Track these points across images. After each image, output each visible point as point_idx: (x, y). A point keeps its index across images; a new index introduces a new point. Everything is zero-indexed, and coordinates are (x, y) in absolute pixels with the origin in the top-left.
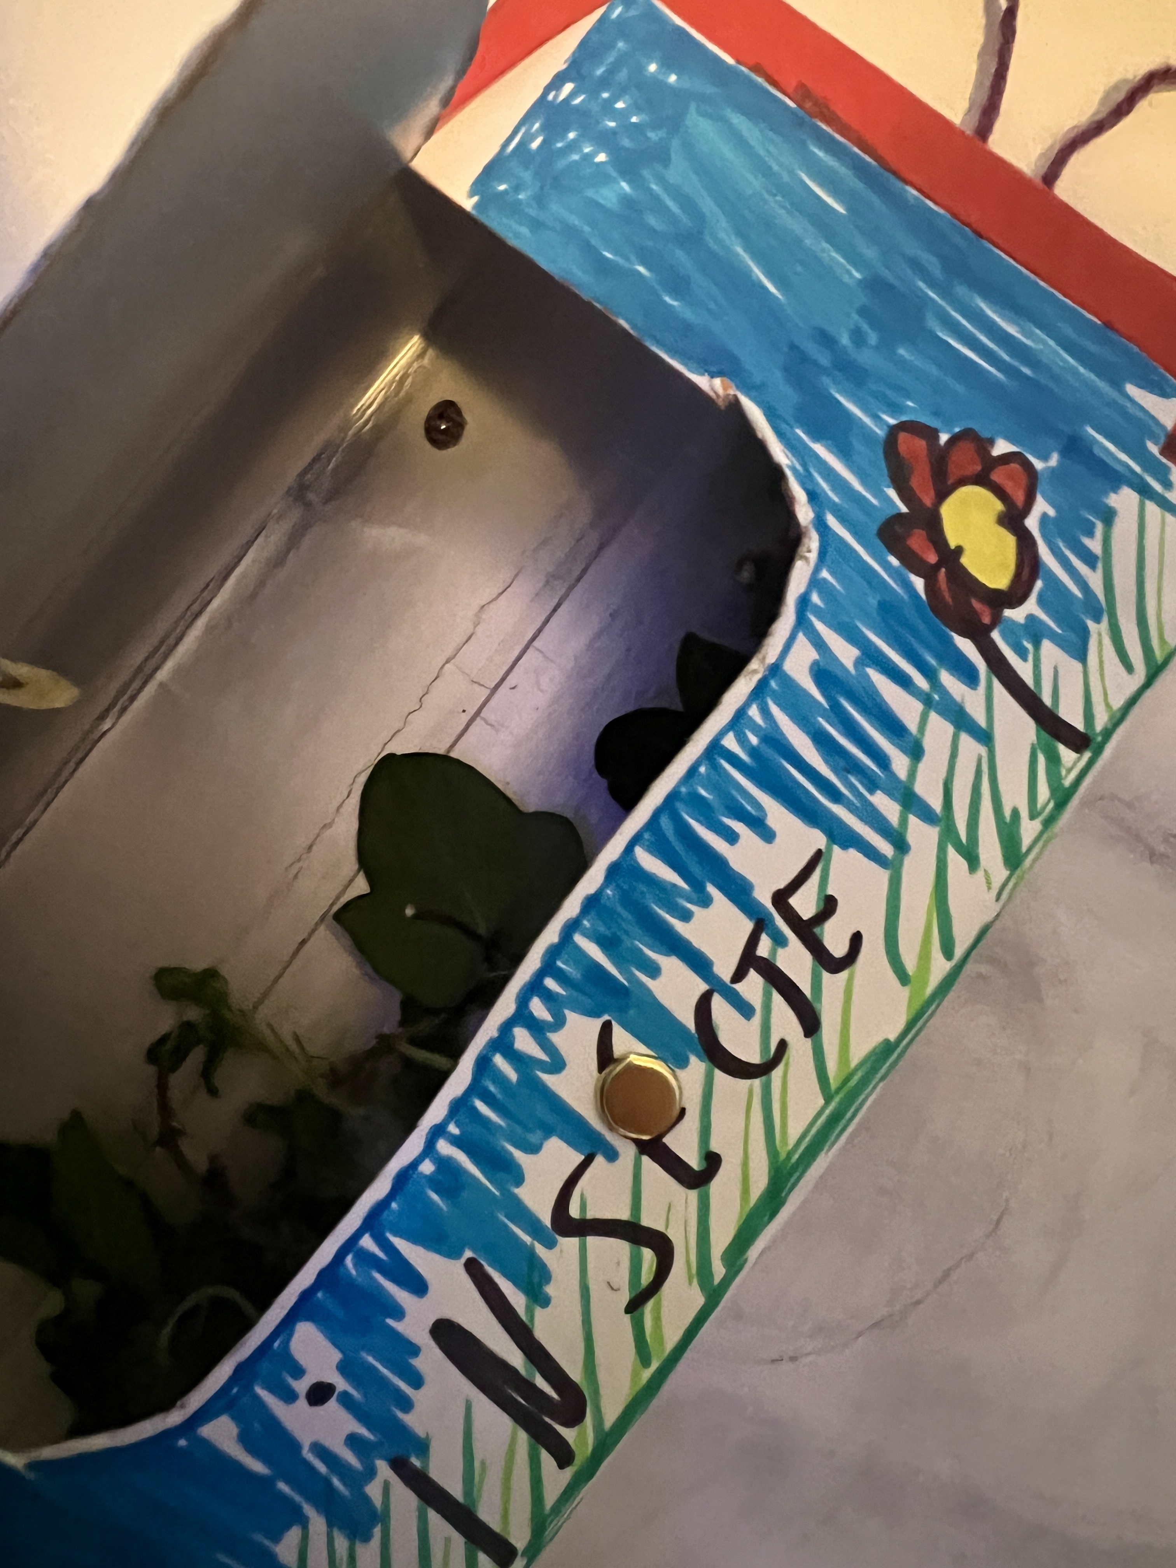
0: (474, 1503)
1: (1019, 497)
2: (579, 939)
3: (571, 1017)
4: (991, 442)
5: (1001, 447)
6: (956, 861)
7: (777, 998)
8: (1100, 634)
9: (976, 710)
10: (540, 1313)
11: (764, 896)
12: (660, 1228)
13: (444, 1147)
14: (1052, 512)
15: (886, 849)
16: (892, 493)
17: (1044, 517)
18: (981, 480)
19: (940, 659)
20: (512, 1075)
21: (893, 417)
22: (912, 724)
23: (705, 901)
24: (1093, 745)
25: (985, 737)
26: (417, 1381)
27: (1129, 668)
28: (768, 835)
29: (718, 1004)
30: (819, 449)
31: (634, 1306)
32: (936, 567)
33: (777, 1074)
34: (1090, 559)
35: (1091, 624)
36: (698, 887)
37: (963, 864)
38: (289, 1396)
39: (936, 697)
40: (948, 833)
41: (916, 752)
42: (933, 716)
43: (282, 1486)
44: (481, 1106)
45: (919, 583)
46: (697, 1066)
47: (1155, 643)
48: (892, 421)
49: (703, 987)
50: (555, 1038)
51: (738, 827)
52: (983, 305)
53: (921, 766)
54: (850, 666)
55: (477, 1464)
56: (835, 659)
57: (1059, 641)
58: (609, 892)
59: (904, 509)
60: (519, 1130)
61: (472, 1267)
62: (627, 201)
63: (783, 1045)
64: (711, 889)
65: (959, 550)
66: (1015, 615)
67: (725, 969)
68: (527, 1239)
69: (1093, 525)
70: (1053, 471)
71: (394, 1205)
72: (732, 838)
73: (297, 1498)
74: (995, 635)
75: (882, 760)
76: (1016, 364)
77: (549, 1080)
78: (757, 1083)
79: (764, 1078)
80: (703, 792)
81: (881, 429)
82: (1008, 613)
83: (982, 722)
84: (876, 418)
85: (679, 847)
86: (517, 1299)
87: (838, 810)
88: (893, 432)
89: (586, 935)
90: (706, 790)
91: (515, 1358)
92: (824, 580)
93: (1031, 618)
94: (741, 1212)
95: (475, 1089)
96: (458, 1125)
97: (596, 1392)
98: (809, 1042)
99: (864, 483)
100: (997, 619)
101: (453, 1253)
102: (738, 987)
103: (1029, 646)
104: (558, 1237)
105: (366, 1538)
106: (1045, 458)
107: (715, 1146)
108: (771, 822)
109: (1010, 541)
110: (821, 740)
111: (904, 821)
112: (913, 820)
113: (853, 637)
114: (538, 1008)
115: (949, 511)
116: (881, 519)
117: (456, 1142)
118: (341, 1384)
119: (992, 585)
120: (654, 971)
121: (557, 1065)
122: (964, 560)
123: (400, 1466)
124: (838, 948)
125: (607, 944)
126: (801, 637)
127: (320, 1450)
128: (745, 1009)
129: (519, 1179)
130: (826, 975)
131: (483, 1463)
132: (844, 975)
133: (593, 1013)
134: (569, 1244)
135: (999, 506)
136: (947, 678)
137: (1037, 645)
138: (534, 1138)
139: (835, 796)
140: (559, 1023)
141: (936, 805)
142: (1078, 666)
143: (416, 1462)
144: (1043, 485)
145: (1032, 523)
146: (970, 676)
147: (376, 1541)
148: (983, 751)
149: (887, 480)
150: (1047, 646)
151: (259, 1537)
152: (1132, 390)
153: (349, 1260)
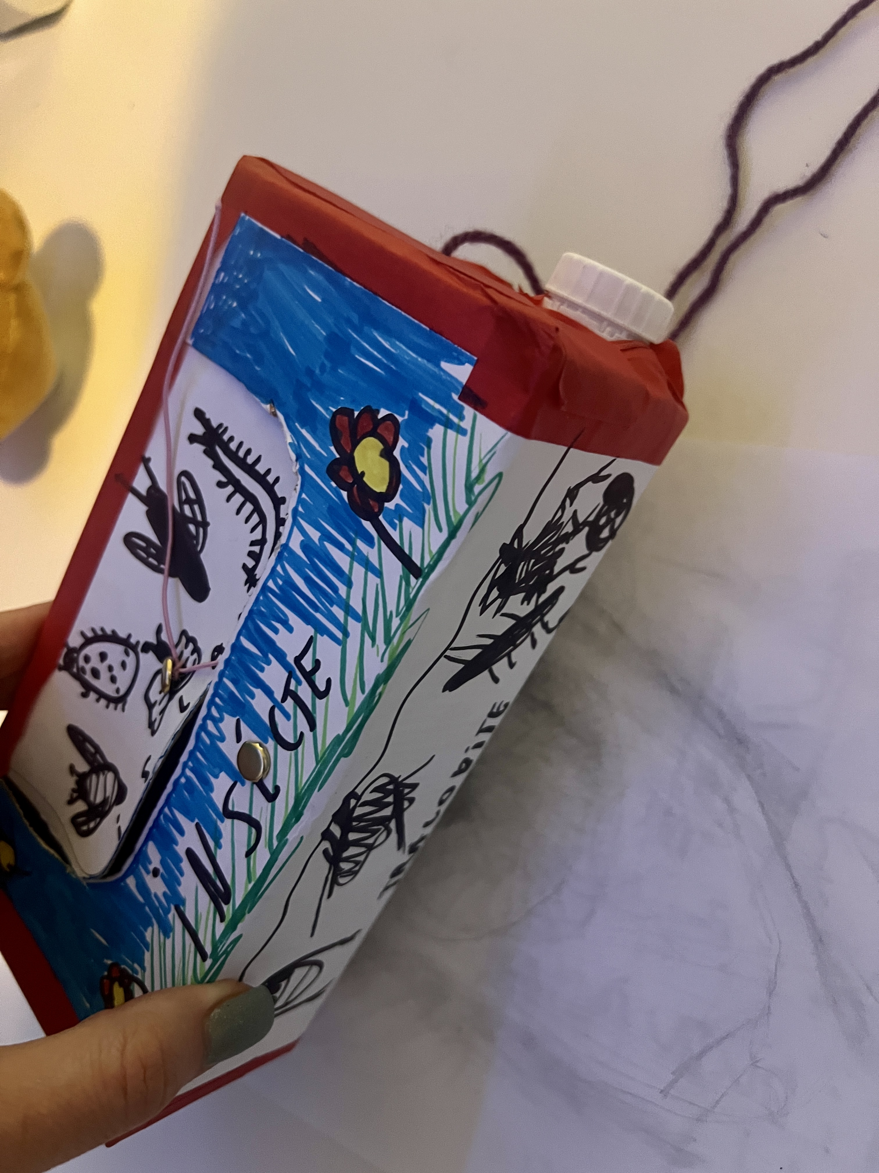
0: (198, 930)
1: (390, 439)
2: (225, 680)
3: (226, 716)
4: (378, 411)
5: (383, 413)
6: (368, 640)
7: (299, 711)
8: (429, 511)
9: (374, 560)
10: (219, 851)
11: (291, 659)
12: (258, 819)
13: (188, 773)
14: (406, 445)
15: (339, 635)
16: (332, 448)
17: (403, 447)
18: (373, 433)
19: (356, 534)
20: (208, 741)
21: (334, 407)
22: (346, 569)
23: (269, 663)
24: (424, 575)
25: (379, 574)
26: (182, 874)
27: (440, 529)
28: (290, 629)
29: (277, 711)
30: (304, 432)
31: (248, 854)
32: (352, 484)
33: (300, 749)
34: (423, 468)
35: (426, 505)
36: (265, 656)
37: (370, 641)
38: (148, 872)
39: (356, 554)
40: (365, 626)
41: (349, 584)
42: (355, 564)
43: (147, 909)
44: (199, 755)
45: (345, 494)
46: (271, 743)
47: (452, 513)
48: (334, 410)
49: (271, 704)
50: (221, 725)
51: (278, 625)
52: (376, 334)
53: (352, 591)
54: (317, 542)
55: (199, 914)
56: (311, 539)
57: (411, 518)
58: (233, 658)
59: (338, 456)
60: (211, 767)
61: (197, 826)
62: (244, 323)
63: (302, 734)
64: (270, 656)
65: (363, 473)
66: (390, 505)
67: (278, 696)
68: (214, 817)
69: (423, 449)
70: (406, 421)
71: (174, 795)
72: (276, 631)
73: (151, 915)
74: (381, 518)
75: (335, 589)
76: (389, 364)
77: (219, 744)
78: (293, 752)
79: (295, 751)
80: (263, 609)
81: (329, 415)
82: (386, 505)
83: (377, 565)
84: (327, 409)
85: (256, 636)
86: (211, 844)
87: (318, 615)
88: (334, 415)
89: (227, 678)
90: (264, 608)
91: (210, 869)
92: (304, 499)
93: (397, 505)
94: (285, 815)
95: (196, 747)
96: (192, 763)
97: (234, 891)
98: (312, 733)
99: (320, 446)
100: (381, 509)
101: (192, 820)
102: (284, 704)
103: (397, 522)
104: (225, 818)
105: (169, 937)
106: (403, 415)
107: (278, 784)
108: (291, 622)
109: (386, 464)
110: (308, 581)
111: (346, 620)
112: (350, 619)
113: (318, 527)
114: (215, 712)
115: (358, 454)
116: (328, 462)
117: (192, 770)
118: (162, 870)
119: (378, 490)
120: (253, 696)
121: (222, 739)
122: (365, 479)
123: (177, 908)
124: (322, 688)
125: (235, 682)
126: (295, 529)
127: (156, 896)
128: (287, 716)
129: (212, 790)
130: (317, 700)
131: (201, 913)
132: (325, 700)
133: (234, 716)
134: (228, 822)
135: (381, 446)
136: (360, 543)
137: (401, 521)
138: (216, 771)
139: (317, 609)
140: (221, 719)
141: (360, 611)
142: (420, 530)
143: (182, 908)
144: (402, 430)
145: (397, 453)
146: (370, 542)
147: (171, 939)
148: (378, 580)
149: (331, 442)
150: (405, 520)
151: (141, 928)
152: (444, 365)
153: (162, 817)
